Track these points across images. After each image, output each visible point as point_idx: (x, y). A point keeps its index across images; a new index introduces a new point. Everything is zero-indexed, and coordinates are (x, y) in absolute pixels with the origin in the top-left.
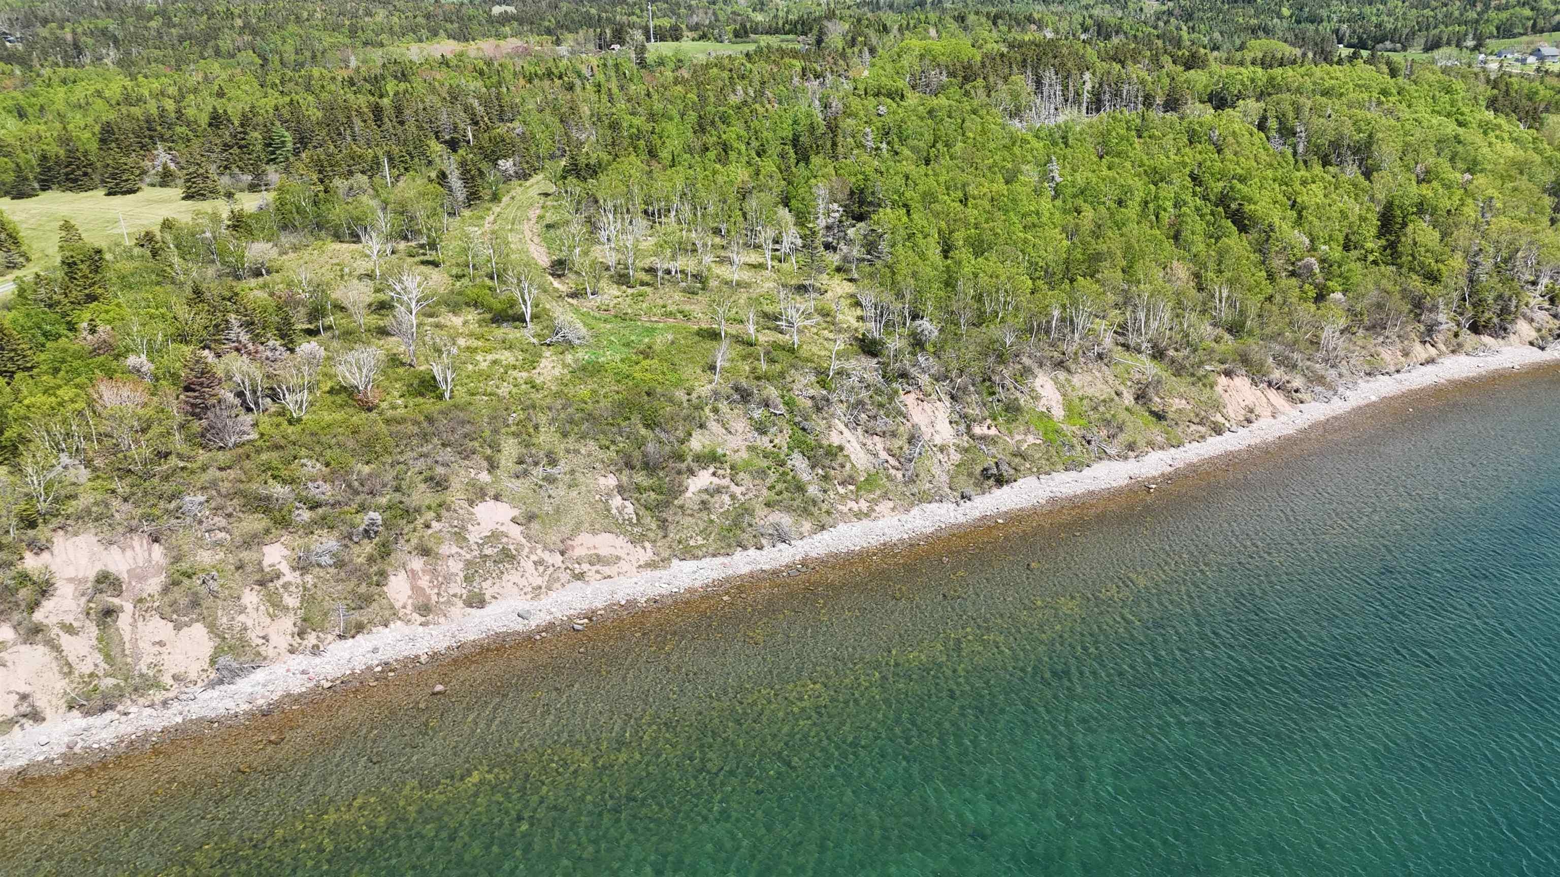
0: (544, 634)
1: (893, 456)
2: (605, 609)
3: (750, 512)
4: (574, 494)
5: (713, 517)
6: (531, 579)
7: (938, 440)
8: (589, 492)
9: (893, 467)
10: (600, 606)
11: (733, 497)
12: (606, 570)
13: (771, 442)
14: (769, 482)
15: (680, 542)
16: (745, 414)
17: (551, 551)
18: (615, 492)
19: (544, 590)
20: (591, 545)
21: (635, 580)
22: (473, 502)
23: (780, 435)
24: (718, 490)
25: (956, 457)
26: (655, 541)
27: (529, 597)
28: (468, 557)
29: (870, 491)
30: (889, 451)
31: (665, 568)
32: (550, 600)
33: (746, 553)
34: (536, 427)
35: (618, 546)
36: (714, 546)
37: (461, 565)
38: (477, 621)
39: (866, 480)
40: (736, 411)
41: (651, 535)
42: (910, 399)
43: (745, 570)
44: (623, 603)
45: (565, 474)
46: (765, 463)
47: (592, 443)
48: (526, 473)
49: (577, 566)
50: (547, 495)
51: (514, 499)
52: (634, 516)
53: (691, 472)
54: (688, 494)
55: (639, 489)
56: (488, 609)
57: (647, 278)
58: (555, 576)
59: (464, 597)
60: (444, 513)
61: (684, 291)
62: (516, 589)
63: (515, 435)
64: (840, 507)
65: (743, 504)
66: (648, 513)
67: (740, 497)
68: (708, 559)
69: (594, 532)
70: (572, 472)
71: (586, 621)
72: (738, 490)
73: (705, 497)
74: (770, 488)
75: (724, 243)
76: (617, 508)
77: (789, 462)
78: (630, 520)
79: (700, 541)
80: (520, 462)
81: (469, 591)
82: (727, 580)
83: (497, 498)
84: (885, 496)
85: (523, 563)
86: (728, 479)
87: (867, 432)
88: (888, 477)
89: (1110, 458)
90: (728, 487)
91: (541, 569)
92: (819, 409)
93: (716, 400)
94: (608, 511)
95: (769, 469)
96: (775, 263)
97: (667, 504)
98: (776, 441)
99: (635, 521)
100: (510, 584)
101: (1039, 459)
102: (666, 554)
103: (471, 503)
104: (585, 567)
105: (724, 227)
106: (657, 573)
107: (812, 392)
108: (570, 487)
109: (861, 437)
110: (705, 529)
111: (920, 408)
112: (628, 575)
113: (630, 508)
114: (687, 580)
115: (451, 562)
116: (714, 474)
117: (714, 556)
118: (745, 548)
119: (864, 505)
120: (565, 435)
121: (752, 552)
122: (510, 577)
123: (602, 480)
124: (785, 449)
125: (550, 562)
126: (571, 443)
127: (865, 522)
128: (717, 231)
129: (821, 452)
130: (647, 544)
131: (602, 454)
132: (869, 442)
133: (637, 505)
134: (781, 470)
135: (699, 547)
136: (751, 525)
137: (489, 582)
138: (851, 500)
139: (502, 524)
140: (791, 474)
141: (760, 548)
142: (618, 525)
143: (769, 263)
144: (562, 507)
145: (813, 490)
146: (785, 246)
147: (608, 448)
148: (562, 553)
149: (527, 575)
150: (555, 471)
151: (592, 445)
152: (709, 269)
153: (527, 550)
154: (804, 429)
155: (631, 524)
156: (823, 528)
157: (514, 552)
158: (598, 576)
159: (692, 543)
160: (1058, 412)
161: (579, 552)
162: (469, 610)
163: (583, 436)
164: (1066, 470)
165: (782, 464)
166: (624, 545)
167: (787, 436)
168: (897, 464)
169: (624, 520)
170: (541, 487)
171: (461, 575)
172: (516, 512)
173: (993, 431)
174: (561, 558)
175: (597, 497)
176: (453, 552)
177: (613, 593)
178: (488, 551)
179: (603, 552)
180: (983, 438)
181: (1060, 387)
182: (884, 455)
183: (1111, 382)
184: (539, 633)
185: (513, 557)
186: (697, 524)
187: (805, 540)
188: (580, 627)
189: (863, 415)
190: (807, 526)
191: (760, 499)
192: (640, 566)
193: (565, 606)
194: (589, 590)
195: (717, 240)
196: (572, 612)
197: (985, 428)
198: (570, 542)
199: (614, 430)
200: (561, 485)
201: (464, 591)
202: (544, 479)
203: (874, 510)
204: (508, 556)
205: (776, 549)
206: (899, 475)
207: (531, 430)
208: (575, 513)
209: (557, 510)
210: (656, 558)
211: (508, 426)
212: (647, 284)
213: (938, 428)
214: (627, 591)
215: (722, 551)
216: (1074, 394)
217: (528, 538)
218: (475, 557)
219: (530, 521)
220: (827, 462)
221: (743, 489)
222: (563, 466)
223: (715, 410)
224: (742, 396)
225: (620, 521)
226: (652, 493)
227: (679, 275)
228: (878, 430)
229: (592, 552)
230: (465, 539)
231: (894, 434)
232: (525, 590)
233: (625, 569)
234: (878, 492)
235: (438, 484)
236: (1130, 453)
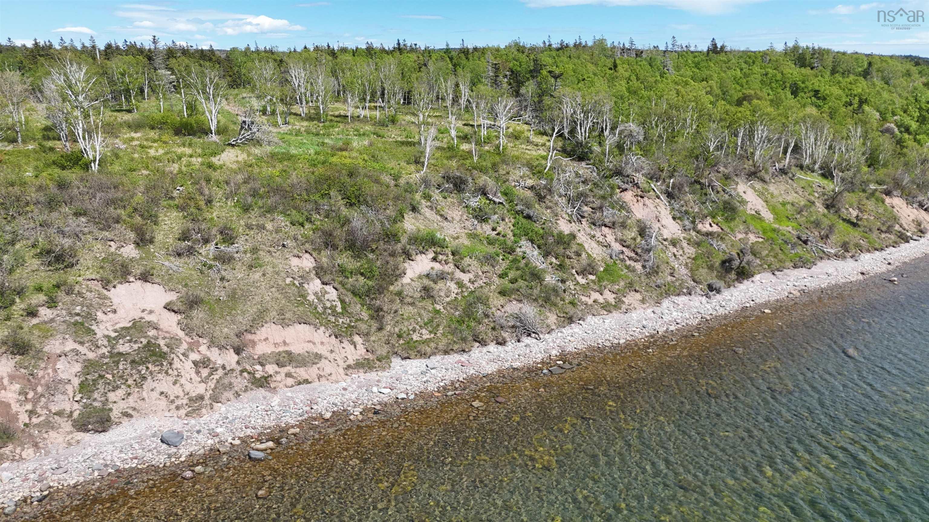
0: (199, 469)
1: (628, 247)
2: (300, 426)
3: (485, 302)
4: (257, 275)
5: (438, 307)
6: (188, 387)
7: (666, 234)
8: (277, 273)
9: (630, 258)
10: (292, 422)
11: (460, 284)
12: (302, 373)
13: (494, 229)
14: (499, 269)
15: (400, 336)
16: (460, 203)
17: (221, 348)
18: (312, 275)
19: (207, 401)
20: (279, 340)
21: (344, 384)
22: (109, 282)
23: (502, 223)
24: (442, 277)
25: (691, 251)
26: (367, 334)
27: (182, 412)
28: (91, 355)
29: (613, 282)
30: (622, 242)
31: (383, 369)
32: (216, 416)
33: (485, 349)
34: (209, 202)
35: (317, 340)
36: (444, 341)
37: (78, 367)
38: (90, 451)
39: (605, 270)
40: (449, 199)
41: (363, 327)
42: (628, 196)
43: (490, 369)
44: (328, 415)
45: (245, 252)
46: (491, 250)
47: (281, 217)
48: (191, 251)
49: (258, 367)
50: (218, 276)
51: (170, 280)
52: (339, 304)
53: (408, 256)
54: (406, 280)
55: (342, 271)
56: (112, 434)
58: (226, 381)
59: (76, 415)
60: (61, 295)
62: (163, 403)
63: (181, 208)
64: (584, 299)
65: (472, 292)
66: (357, 299)
67: (469, 284)
68: (438, 358)
69: (284, 323)
70: (255, 250)
71: (271, 444)
72: (465, 278)
73: (426, 282)
74: (501, 276)
76: (316, 294)
77: (518, 250)
78: (333, 308)
79: (426, 335)
80: (184, 237)
81: (85, 406)
82: (471, 380)
83: (145, 277)
84: (631, 286)
85: (177, 364)
86: (451, 265)
87: (594, 224)
88: (628, 267)
89: (829, 256)
90: (453, 273)
91: (205, 372)
92: (541, 198)
93: (426, 187)
94: (304, 296)
95: (498, 255)
97: (381, 290)
98: (499, 229)
99: (339, 309)
100: (155, 394)
101: (767, 255)
102: (383, 351)
103: (106, 283)
104: (271, 369)
106: (373, 376)
107: (530, 182)
108: (251, 267)
109: (588, 230)
110: (431, 321)
111: (641, 204)
112: (333, 377)
113: (332, 294)
114: (416, 383)
115: (61, 365)
116: (434, 259)
117: (446, 352)
118: (483, 343)
119: (610, 297)
120: (246, 209)
121: (492, 347)
122: (155, 384)
123: (295, 262)
124: (510, 235)
125: (220, 362)
126: (254, 218)
127: (616, 314)
129: (551, 240)
130: (357, 339)
131: (293, 231)
132: (598, 234)
133: (342, 290)
134: (511, 257)
135: (426, 342)
136: (487, 316)
137: (120, 393)
138: (593, 290)
139: (151, 312)
140: (524, 262)
141: (502, 343)
142: (318, 315)
144: (239, 292)
145: (550, 279)
147: (302, 225)
148: (238, 351)
149: (183, 381)
150: (231, 249)
151: (281, 220)
153: (185, 346)
154: (528, 217)
155: (334, 313)
156: (571, 320)
157: (165, 349)
158: (290, 381)
159: (415, 337)
160: (767, 215)
161: (262, 349)
162: (80, 435)
163: (271, 210)
164: (795, 267)
165: (512, 251)
166: (326, 340)
167: (510, 225)
168: (633, 255)
169: (325, 308)
170: (210, 267)
171: (76, 382)
172: (172, 297)
173: (715, 228)
174: (236, 358)
175: (288, 280)
176: (67, 349)
177: (312, 402)
178: (123, 347)
179: (297, 348)
180: (708, 234)
181: (761, 194)
182: (617, 247)
183: (801, 193)
184: (191, 466)
185: (163, 355)
186: (420, 315)
187: (554, 334)
188: (260, 455)
189: (585, 208)
190: (552, 319)
191: (493, 287)
192: (349, 367)
193: (238, 424)
194: (276, 401)
196: (249, 432)
197: (708, 226)
198: (249, 337)
199: (309, 206)
200: (238, 266)
201: (76, 406)
202: (215, 259)
203: (623, 302)
204: (154, 354)
205: (521, 344)
206: (638, 266)
207: (202, 203)
208: (258, 299)
209: (233, 296)
210: (370, 356)
211: (172, 198)
213: (663, 222)
214: (333, 400)
215: (456, 347)
216: (774, 200)
217: (188, 329)
218: (103, 356)
219: (191, 308)
220: (560, 250)
221: (471, 276)
222: (241, 244)
223: (428, 197)
224: (455, 185)
225: (320, 309)
226: (361, 279)
228: (607, 220)
229: (281, 349)
230: (90, 332)
231: (623, 225)
232: (179, 402)
233: (328, 370)
234: (622, 283)
235: (59, 258)
236: (846, 254)
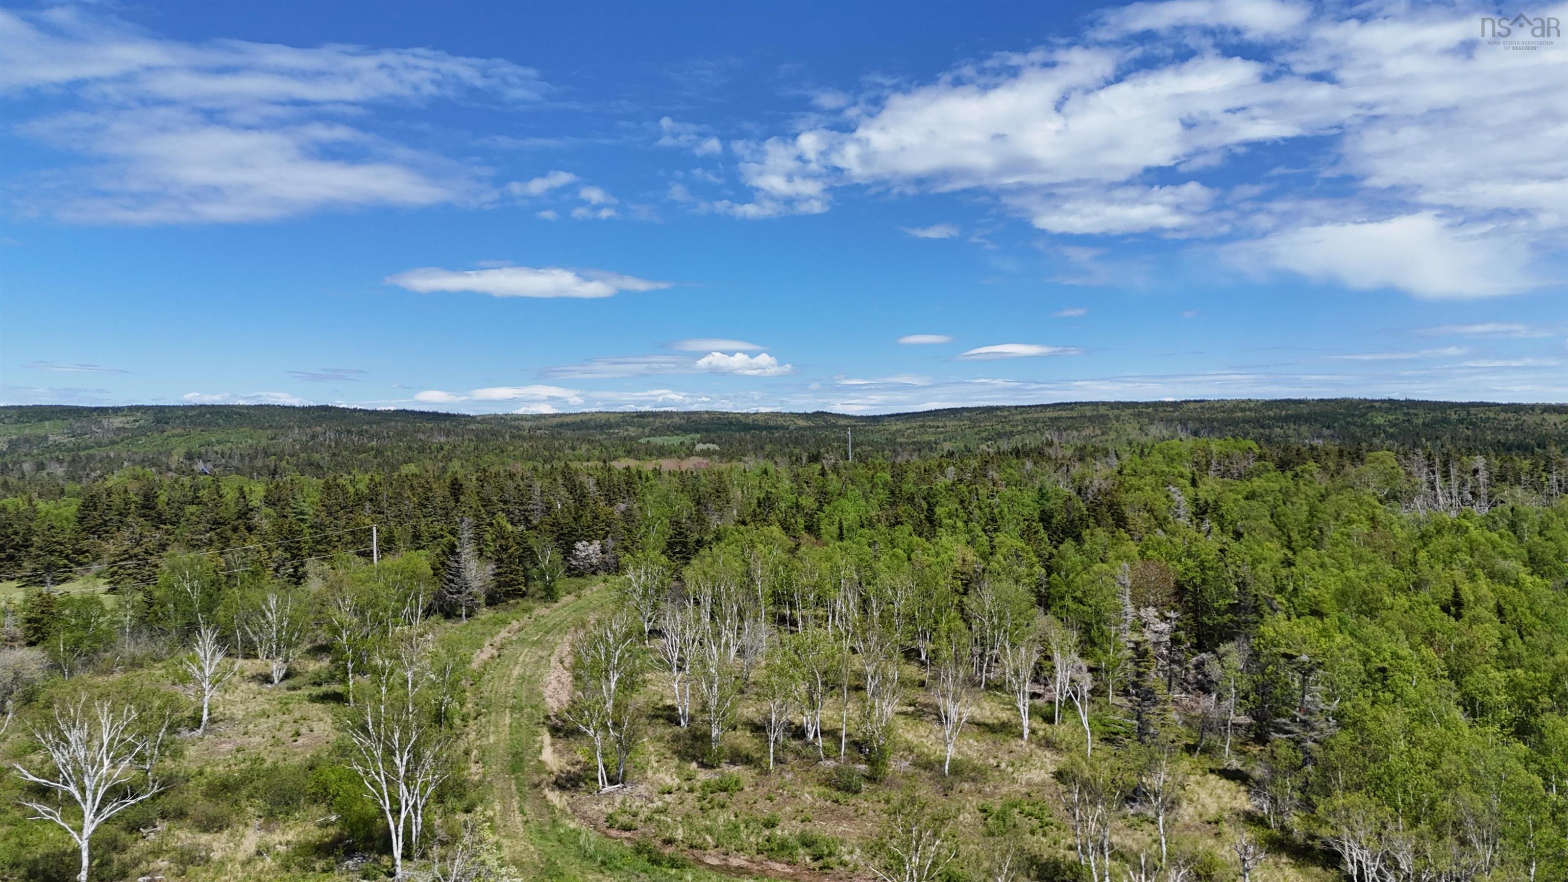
57: (745, 741)
61: (827, 782)
75: (926, 675)
96: (1038, 724)
105: (925, 647)
128: (911, 654)
143: (1026, 723)
146: (1058, 689)
152: (888, 730)
195: (912, 670)
212: (747, 760)
227: (820, 741)
